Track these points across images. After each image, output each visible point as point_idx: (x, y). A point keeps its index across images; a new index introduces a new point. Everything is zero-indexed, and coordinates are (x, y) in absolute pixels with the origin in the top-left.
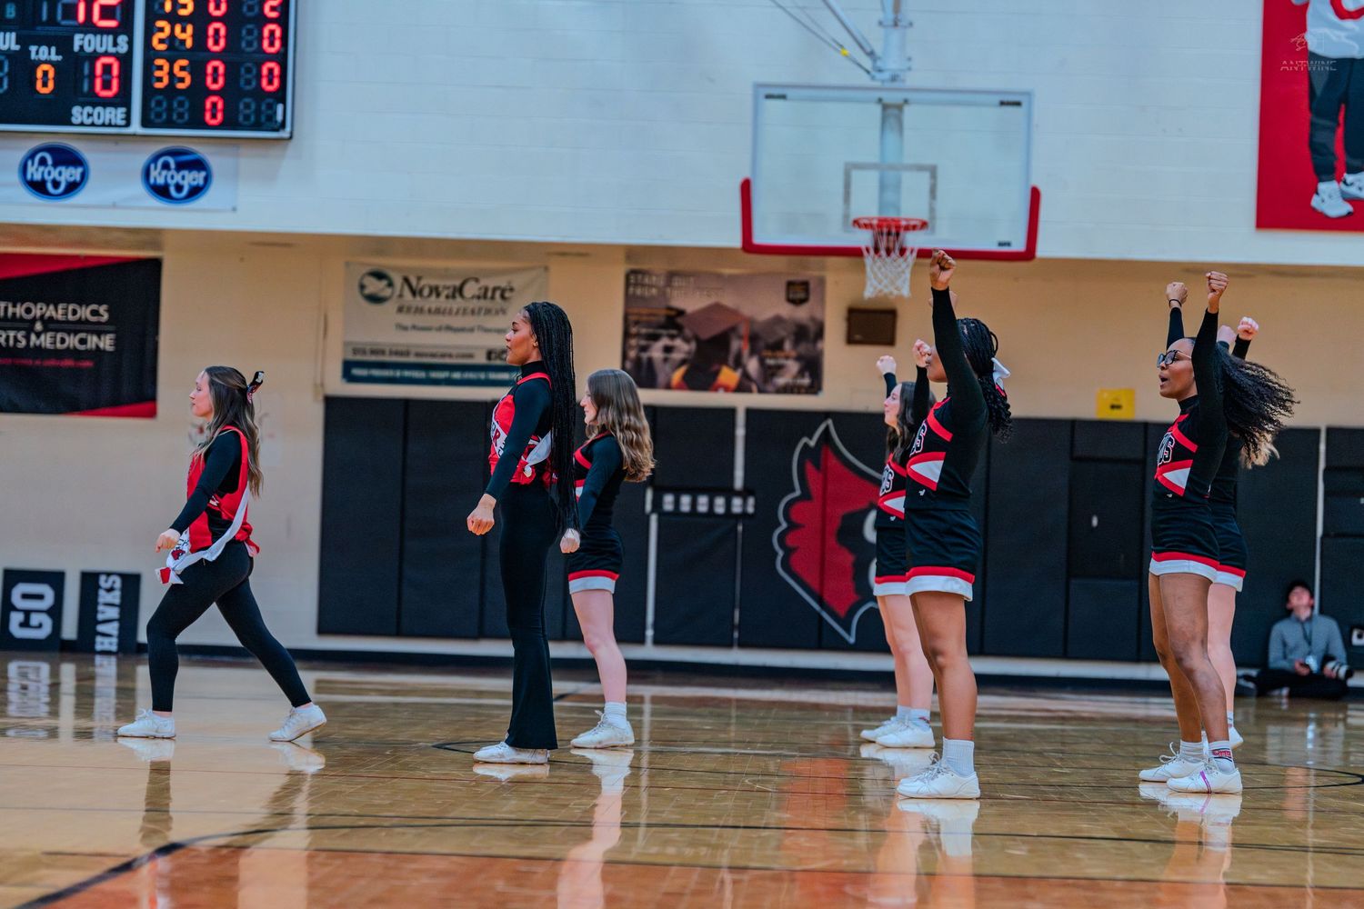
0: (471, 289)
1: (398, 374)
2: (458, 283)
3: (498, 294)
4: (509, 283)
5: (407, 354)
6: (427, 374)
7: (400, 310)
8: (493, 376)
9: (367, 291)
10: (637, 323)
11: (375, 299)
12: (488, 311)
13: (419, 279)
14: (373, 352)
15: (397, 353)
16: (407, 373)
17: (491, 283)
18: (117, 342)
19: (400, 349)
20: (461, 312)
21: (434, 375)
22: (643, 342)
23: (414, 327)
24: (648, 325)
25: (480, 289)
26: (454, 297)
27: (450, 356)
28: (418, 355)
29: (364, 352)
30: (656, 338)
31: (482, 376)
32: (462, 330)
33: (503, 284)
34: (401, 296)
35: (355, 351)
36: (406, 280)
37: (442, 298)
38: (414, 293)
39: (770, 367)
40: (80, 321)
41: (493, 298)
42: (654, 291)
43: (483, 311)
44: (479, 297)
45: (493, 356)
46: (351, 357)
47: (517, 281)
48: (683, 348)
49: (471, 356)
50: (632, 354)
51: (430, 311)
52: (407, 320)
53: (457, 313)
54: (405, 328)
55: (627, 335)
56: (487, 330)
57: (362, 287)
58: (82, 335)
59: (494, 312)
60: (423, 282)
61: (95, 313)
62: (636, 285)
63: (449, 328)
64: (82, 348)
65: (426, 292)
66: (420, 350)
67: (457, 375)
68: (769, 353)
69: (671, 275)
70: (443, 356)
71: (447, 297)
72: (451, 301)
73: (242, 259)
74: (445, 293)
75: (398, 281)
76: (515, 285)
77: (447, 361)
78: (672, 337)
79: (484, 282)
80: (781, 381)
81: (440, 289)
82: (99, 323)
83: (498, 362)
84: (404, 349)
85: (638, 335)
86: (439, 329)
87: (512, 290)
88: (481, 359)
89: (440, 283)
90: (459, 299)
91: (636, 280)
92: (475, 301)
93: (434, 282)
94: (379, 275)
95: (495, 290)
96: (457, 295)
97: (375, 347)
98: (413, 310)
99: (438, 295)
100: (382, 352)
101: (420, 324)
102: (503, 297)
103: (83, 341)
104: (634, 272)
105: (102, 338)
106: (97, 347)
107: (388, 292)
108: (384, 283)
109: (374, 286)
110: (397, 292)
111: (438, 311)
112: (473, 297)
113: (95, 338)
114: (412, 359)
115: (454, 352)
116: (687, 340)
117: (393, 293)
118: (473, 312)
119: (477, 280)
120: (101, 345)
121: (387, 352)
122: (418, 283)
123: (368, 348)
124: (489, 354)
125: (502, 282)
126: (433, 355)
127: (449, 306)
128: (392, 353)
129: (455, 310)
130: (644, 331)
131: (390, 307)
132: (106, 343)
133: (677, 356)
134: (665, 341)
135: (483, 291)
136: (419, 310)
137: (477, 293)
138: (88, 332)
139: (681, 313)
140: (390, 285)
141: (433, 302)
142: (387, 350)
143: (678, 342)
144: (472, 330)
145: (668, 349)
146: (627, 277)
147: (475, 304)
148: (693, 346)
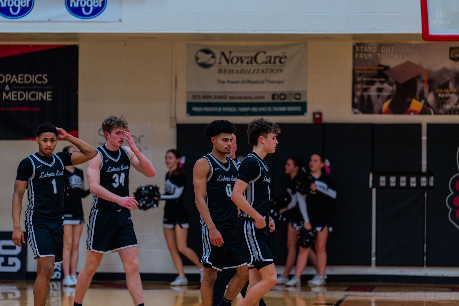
0: (261, 58)
1: (220, 109)
2: (253, 55)
3: (277, 59)
4: (284, 53)
5: (225, 97)
6: (237, 109)
7: (220, 71)
8: (276, 109)
9: (199, 61)
10: (361, 75)
11: (205, 66)
12: (272, 71)
13: (230, 53)
14: (204, 97)
15: (218, 97)
16: (225, 109)
17: (273, 54)
18: (53, 96)
19: (220, 95)
20: (256, 71)
21: (241, 109)
22: (364, 86)
23: (228, 81)
24: (367, 76)
25: (267, 58)
26: (251, 63)
27: (250, 98)
28: (231, 98)
29: (199, 97)
30: (372, 83)
31: (270, 109)
32: (257, 82)
33: (280, 54)
34: (220, 63)
35: (194, 97)
36: (223, 53)
37: (245, 63)
38: (228, 61)
39: (441, 99)
40: (31, 84)
41: (274, 63)
42: (370, 55)
43: (269, 71)
44: (266, 63)
45: (276, 97)
46: (192, 100)
47: (288, 52)
48: (389, 89)
49: (263, 98)
50: (358, 93)
51: (237, 71)
52: (224, 77)
53: (254, 72)
54: (223, 82)
55: (355, 82)
56: (272, 82)
57: (197, 58)
58: (34, 92)
59: (275, 71)
60: (232, 55)
61: (40, 79)
62: (360, 52)
63: (249, 81)
64: (34, 99)
65: (235, 60)
66: (232, 95)
67: (254, 109)
68: (440, 90)
69: (380, 46)
70: (246, 98)
71: (248, 63)
72: (250, 65)
73: (125, 45)
74: (246, 60)
75: (218, 55)
76: (287, 55)
77: (248, 101)
78: (382, 83)
79: (268, 54)
80: (448, 107)
81: (243, 58)
82: (42, 84)
83: (279, 101)
84: (223, 94)
85: (362, 82)
86: (243, 82)
87: (286, 57)
88: (268, 99)
89: (243, 55)
90: (254, 64)
91: (360, 49)
92: (264, 64)
93: (239, 55)
94: (207, 51)
95: (275, 58)
96: (253, 62)
97: (205, 94)
98: (228, 71)
99: (242, 62)
100: (210, 97)
101: (231, 80)
102: (280, 62)
103: (33, 96)
104: (358, 44)
105: (45, 93)
106: (42, 98)
107: (212, 61)
108: (210, 55)
109: (205, 58)
110: (218, 61)
111: (242, 72)
112: (263, 63)
113: (40, 94)
114: (228, 100)
115: (253, 96)
116: (391, 84)
117: (215, 62)
118: (263, 71)
119: (265, 53)
120: (45, 98)
121: (213, 97)
122: (230, 56)
123: (201, 95)
124: (273, 96)
125: (279, 53)
126: (240, 98)
127: (248, 68)
128: (215, 97)
129: (252, 71)
130: (364, 79)
131: (214, 70)
132: (47, 96)
133: (385, 94)
134: (378, 85)
135: (269, 58)
136: (231, 71)
137: (265, 60)
138: (36, 90)
139: (387, 68)
140: (213, 57)
141: (239, 66)
142: (213, 95)
143: (386, 85)
144: (262, 82)
145: (380, 90)
146: (354, 47)
147: (264, 67)
148: (395, 87)
